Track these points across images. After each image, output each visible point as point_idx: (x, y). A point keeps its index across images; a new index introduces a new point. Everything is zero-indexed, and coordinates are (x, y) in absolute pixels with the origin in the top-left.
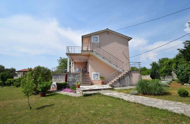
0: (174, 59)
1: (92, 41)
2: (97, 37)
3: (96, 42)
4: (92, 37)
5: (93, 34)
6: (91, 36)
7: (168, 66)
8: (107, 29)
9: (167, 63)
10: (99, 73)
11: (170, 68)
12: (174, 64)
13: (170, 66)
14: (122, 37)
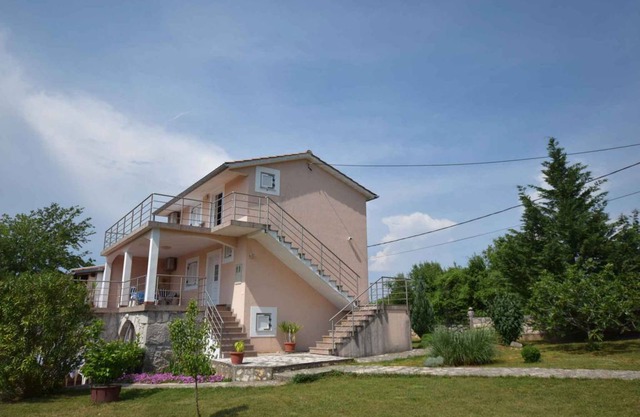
0: (465, 272)
1: (258, 189)
2: (273, 176)
3: (270, 192)
4: (259, 171)
5: (262, 162)
6: (255, 167)
7: (448, 292)
8: (309, 152)
9: (444, 281)
10: (273, 311)
11: (452, 297)
12: (465, 288)
13: (453, 295)
14: (351, 188)
